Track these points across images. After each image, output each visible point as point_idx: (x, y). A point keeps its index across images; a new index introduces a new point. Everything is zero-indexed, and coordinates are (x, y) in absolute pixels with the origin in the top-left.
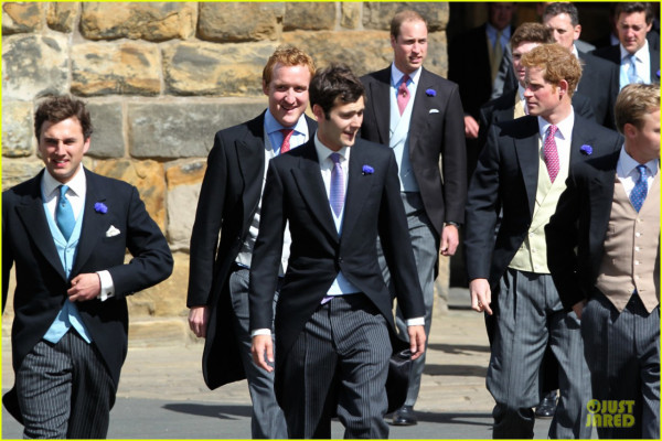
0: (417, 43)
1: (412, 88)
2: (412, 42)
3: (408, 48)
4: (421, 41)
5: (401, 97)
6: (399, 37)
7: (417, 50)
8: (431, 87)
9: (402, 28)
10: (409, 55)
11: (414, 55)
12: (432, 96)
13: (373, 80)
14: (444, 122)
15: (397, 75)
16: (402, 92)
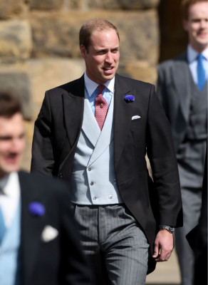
0: (110, 53)
1: (108, 97)
2: (105, 52)
3: (101, 58)
4: (113, 50)
5: (98, 107)
6: (90, 48)
7: (111, 60)
8: (128, 93)
9: (92, 38)
10: (102, 65)
11: (107, 65)
12: (131, 101)
13: (65, 92)
14: (148, 127)
15: (91, 87)
16: (99, 103)
